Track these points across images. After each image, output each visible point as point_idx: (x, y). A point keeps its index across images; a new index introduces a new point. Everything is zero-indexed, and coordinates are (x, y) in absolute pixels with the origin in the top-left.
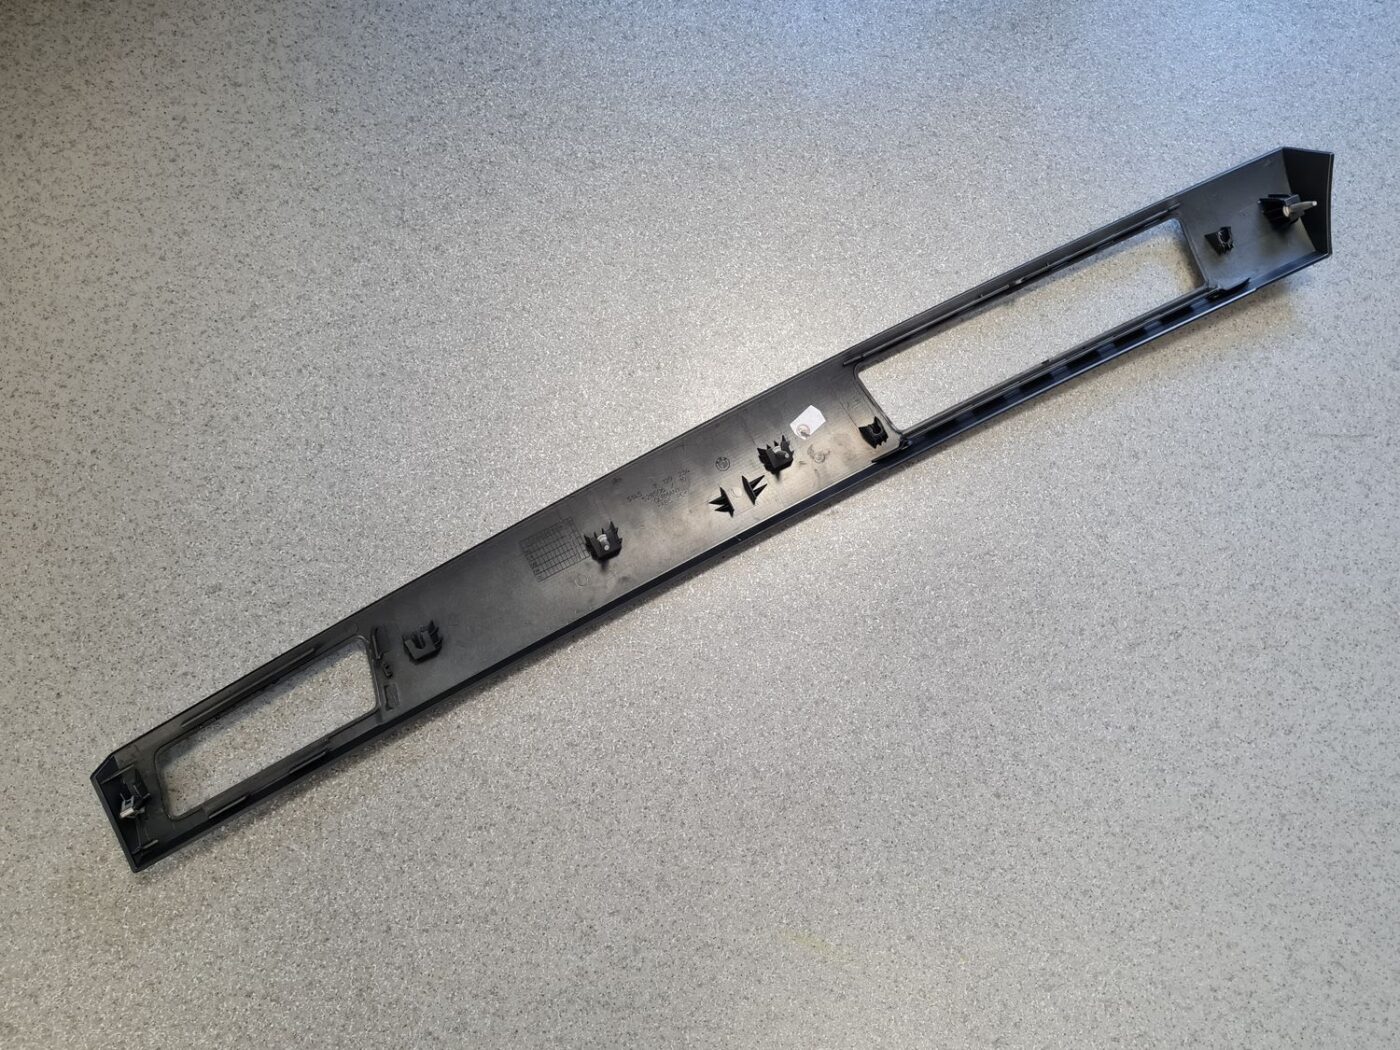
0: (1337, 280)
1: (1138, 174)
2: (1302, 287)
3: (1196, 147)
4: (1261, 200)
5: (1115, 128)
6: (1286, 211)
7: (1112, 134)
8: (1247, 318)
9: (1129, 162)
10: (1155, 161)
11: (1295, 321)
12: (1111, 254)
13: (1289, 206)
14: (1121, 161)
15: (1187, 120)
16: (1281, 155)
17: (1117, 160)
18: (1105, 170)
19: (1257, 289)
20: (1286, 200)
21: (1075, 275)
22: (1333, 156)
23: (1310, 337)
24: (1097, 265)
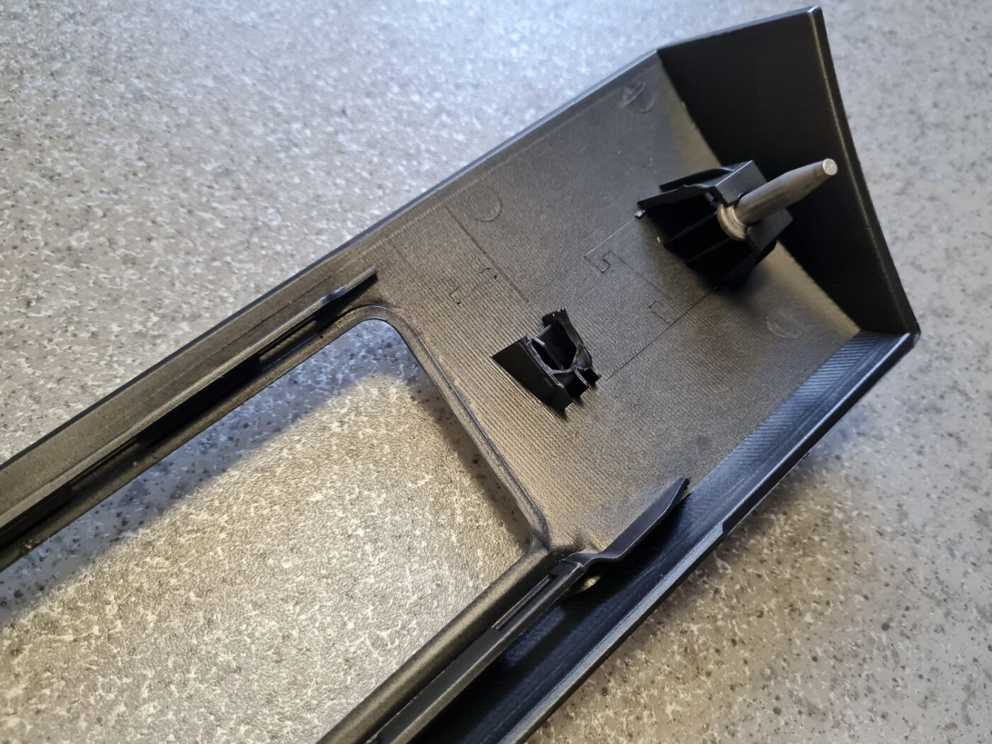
0: (932, 397)
1: (262, 202)
2: (848, 446)
3: (430, 105)
4: (642, 205)
5: (179, 90)
6: (731, 220)
7: (167, 105)
8: (720, 609)
9: (227, 173)
10: (315, 156)
11: (873, 572)
12: (180, 492)
13: (735, 204)
14: (200, 172)
15: (393, 44)
16: (659, 74)
17: (189, 173)
18: (145, 210)
19: (727, 526)
20: (718, 184)
21: (25, 621)
22: (818, 14)
23: (937, 616)
24: (121, 549)
